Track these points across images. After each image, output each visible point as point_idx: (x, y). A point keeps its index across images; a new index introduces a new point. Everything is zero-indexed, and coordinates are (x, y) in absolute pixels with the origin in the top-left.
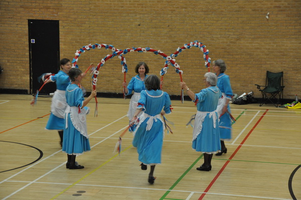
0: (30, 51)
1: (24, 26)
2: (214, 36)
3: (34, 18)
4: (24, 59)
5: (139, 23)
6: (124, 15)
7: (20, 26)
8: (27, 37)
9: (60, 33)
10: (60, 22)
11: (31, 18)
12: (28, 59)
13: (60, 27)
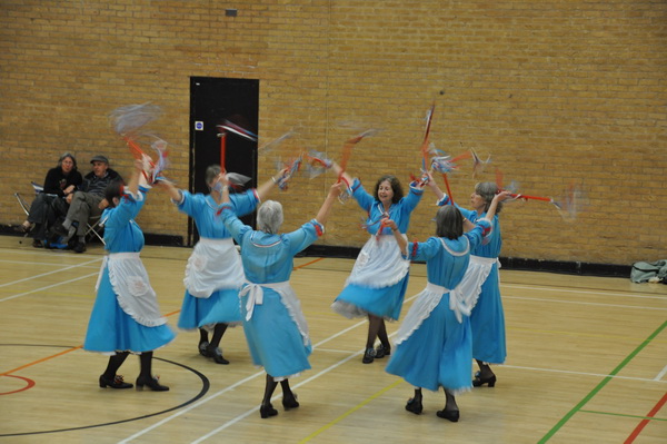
0: (191, 147)
1: (180, 92)
2: (618, 122)
3: (204, 75)
4: (178, 166)
5: (441, 89)
6: (408, 69)
7: (171, 91)
8: (187, 117)
9: (260, 108)
10: (261, 83)
11: (196, 74)
12: (186, 167)
13: (260, 95)
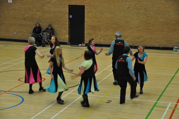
0: (69, 22)
1: (66, 9)
2: (170, 14)
3: (72, 4)
4: (66, 26)
5: (128, 7)
6: (120, 2)
7: (64, 8)
8: (68, 14)
9: (85, 12)
10: (85, 6)
11: (70, 4)
12: (68, 26)
13: (85, 9)
